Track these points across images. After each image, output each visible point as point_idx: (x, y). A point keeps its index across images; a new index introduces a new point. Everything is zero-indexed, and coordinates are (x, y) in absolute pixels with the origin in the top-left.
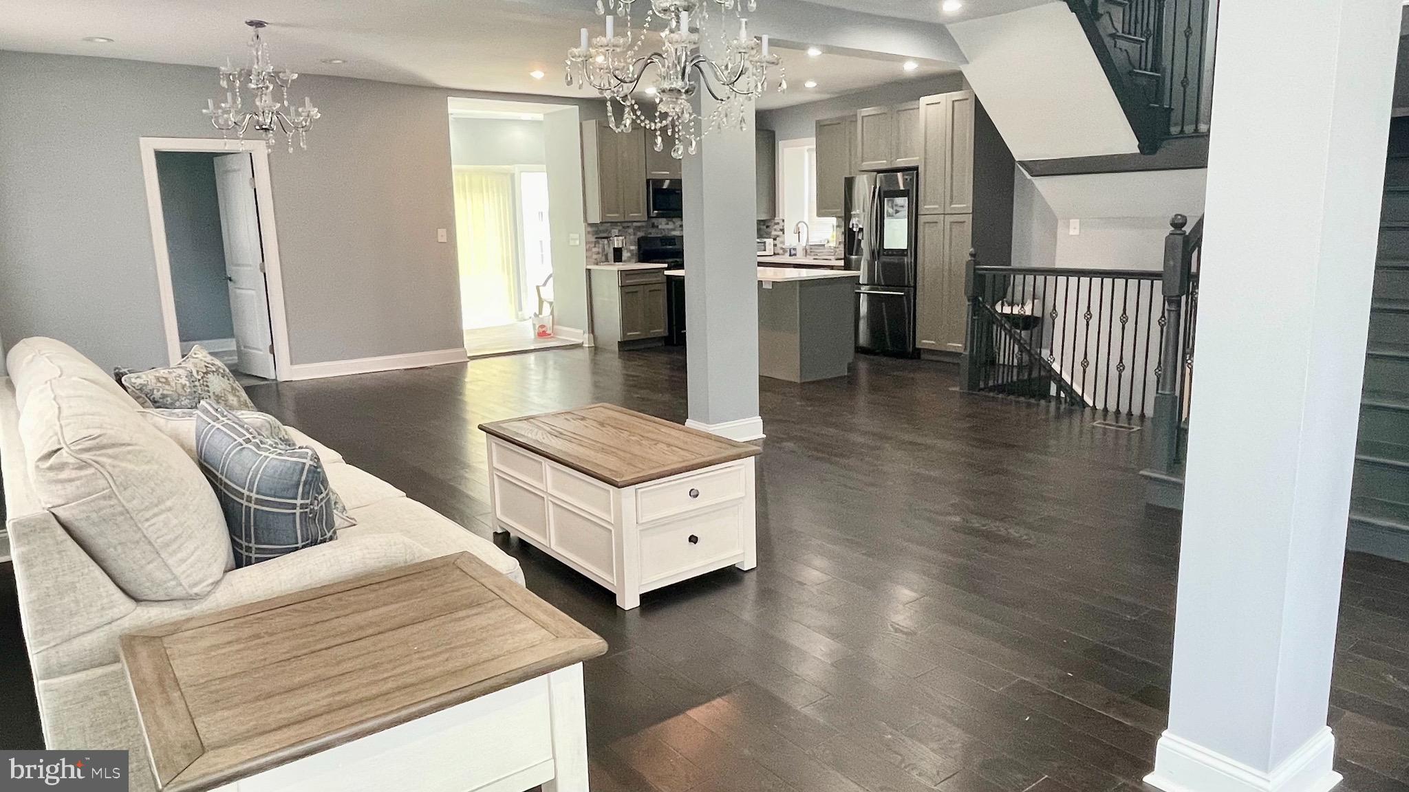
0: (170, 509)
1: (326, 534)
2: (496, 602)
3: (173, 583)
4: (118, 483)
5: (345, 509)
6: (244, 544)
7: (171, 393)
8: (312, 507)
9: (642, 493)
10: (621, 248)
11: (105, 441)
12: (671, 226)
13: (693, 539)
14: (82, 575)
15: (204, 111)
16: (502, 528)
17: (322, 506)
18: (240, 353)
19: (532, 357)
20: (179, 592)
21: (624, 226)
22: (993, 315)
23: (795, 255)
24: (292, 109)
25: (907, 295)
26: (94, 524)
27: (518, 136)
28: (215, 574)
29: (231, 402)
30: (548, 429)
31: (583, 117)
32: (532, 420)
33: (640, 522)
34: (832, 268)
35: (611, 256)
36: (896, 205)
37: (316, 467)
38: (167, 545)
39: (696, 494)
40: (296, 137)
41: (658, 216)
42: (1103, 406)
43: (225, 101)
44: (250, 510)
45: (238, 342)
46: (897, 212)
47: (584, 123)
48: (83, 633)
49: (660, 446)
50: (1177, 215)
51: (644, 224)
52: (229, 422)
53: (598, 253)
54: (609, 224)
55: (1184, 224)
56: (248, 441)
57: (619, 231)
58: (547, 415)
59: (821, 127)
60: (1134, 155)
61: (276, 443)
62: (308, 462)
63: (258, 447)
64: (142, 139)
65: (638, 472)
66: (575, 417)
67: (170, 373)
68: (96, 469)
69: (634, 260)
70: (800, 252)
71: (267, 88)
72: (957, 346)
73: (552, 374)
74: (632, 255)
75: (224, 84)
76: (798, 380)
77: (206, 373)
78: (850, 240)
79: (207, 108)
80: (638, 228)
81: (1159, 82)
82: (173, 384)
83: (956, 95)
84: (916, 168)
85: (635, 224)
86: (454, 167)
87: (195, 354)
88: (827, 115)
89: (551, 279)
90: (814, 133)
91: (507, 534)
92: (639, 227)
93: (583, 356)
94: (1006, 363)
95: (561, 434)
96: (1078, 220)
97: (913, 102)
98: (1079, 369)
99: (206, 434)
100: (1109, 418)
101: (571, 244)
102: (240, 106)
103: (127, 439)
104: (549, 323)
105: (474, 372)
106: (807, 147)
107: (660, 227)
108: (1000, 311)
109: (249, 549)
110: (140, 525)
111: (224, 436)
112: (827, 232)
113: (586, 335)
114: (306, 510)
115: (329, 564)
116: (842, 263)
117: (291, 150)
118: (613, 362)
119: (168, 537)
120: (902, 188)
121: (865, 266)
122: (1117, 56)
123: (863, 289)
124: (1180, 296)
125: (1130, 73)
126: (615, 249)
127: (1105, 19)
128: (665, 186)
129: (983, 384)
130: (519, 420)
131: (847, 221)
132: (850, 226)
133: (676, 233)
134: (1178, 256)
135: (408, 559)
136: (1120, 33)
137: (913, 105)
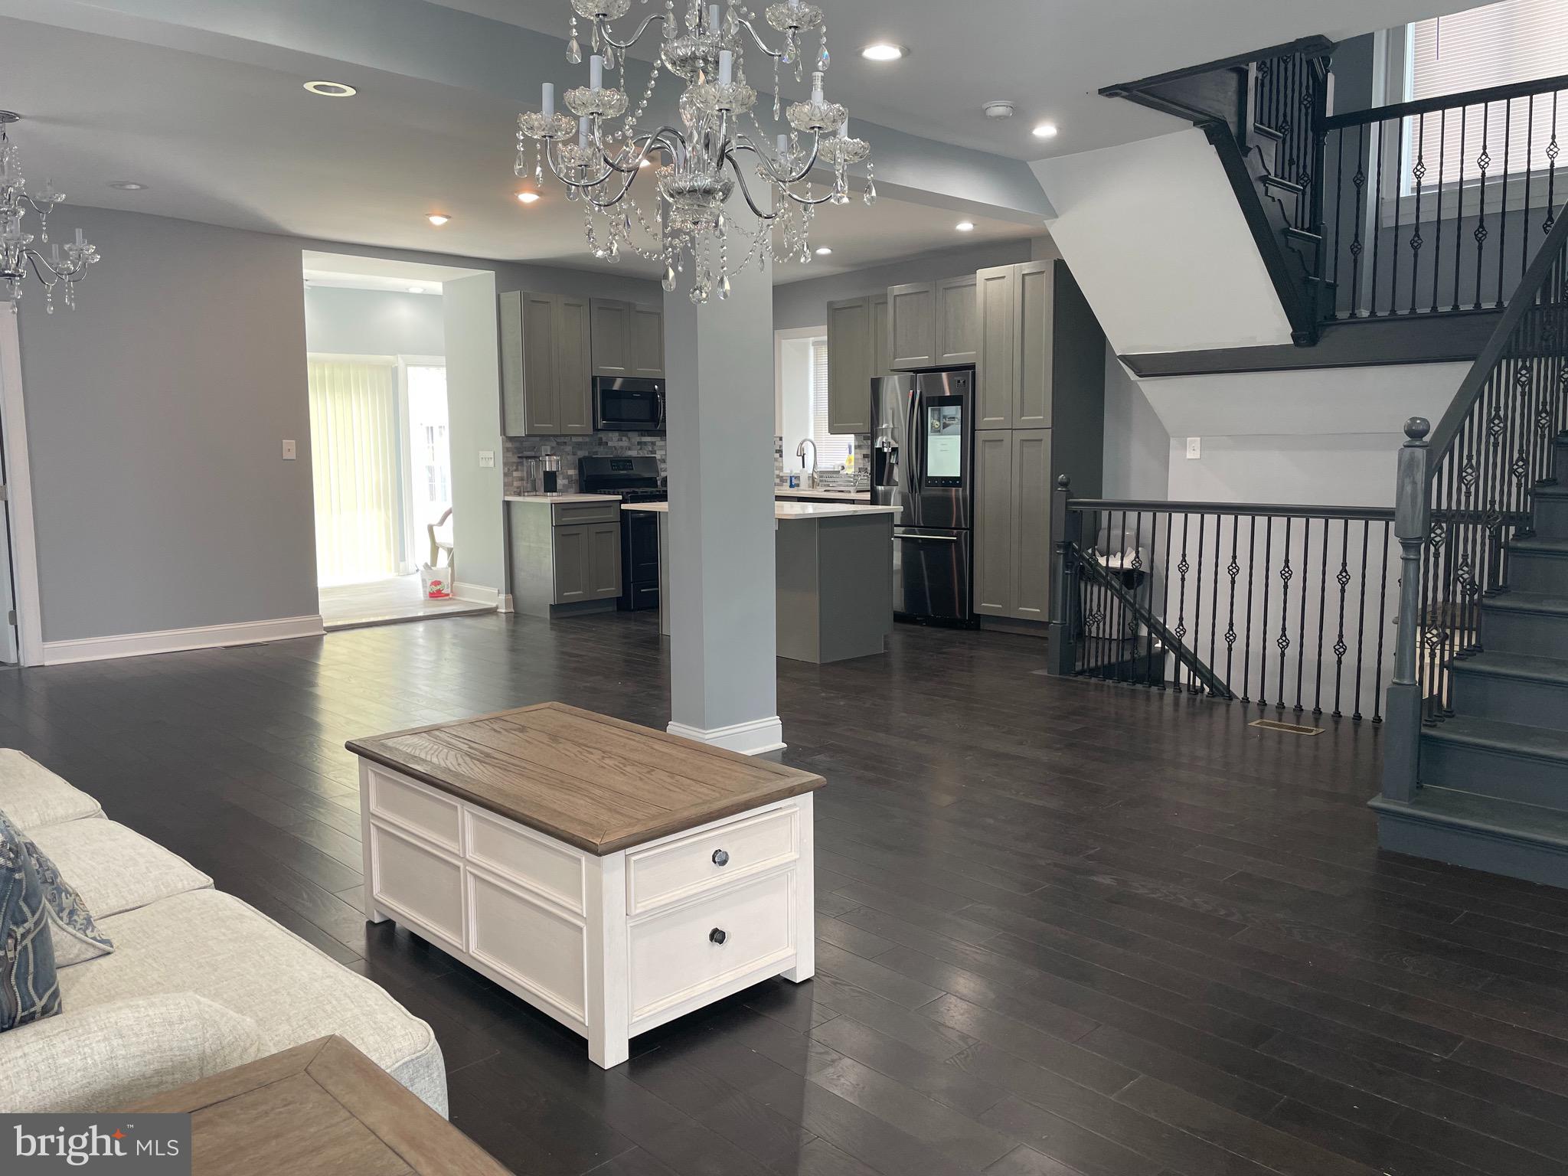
1: (33, 1003)
5: (91, 927)
9: (636, 861)
10: (554, 473)
12: (625, 443)
13: (718, 936)
16: (381, 915)
19: (420, 628)
21: (559, 441)
22: (1094, 569)
23: (798, 485)
24: (54, 247)
25: (958, 543)
27: (403, 314)
30: (465, 747)
31: (501, 287)
32: (437, 733)
33: (634, 912)
34: (852, 502)
35: (540, 484)
36: (945, 417)
39: (725, 857)
40: (59, 293)
41: (606, 429)
42: (1259, 698)
46: (945, 426)
47: (503, 295)
50: (1413, 419)
51: (587, 439)
53: (522, 479)
54: (538, 439)
55: (1426, 432)
57: (552, 448)
58: (461, 724)
59: (835, 312)
60: (1283, 348)
65: (630, 825)
66: (509, 726)
69: (573, 490)
70: (804, 482)
71: (16, 212)
72: (1033, 611)
73: (451, 652)
74: (571, 482)
76: (817, 660)
78: (879, 465)
80: (579, 446)
81: (1319, 246)
83: (1026, 267)
84: (972, 367)
85: (574, 439)
88: (841, 296)
89: (451, 517)
90: (826, 319)
92: (580, 444)
93: (495, 626)
94: (1101, 636)
95: (488, 755)
96: (1199, 439)
97: (967, 277)
98: (1221, 644)
101: (481, 465)
104: (446, 581)
105: (334, 651)
106: (812, 339)
107: (610, 444)
108: (1104, 564)
112: (842, 456)
113: (503, 597)
116: (867, 496)
118: (542, 634)
120: (948, 394)
121: (899, 499)
122: (1270, 209)
123: (899, 531)
124: (1421, 538)
125: (1286, 232)
126: (546, 473)
127: (1253, 155)
128: (616, 386)
129: (1079, 666)
130: (415, 732)
131: (873, 437)
132: (878, 445)
133: (633, 453)
134: (1420, 477)
135: (208, 1051)
136: (1272, 176)
137: (966, 280)
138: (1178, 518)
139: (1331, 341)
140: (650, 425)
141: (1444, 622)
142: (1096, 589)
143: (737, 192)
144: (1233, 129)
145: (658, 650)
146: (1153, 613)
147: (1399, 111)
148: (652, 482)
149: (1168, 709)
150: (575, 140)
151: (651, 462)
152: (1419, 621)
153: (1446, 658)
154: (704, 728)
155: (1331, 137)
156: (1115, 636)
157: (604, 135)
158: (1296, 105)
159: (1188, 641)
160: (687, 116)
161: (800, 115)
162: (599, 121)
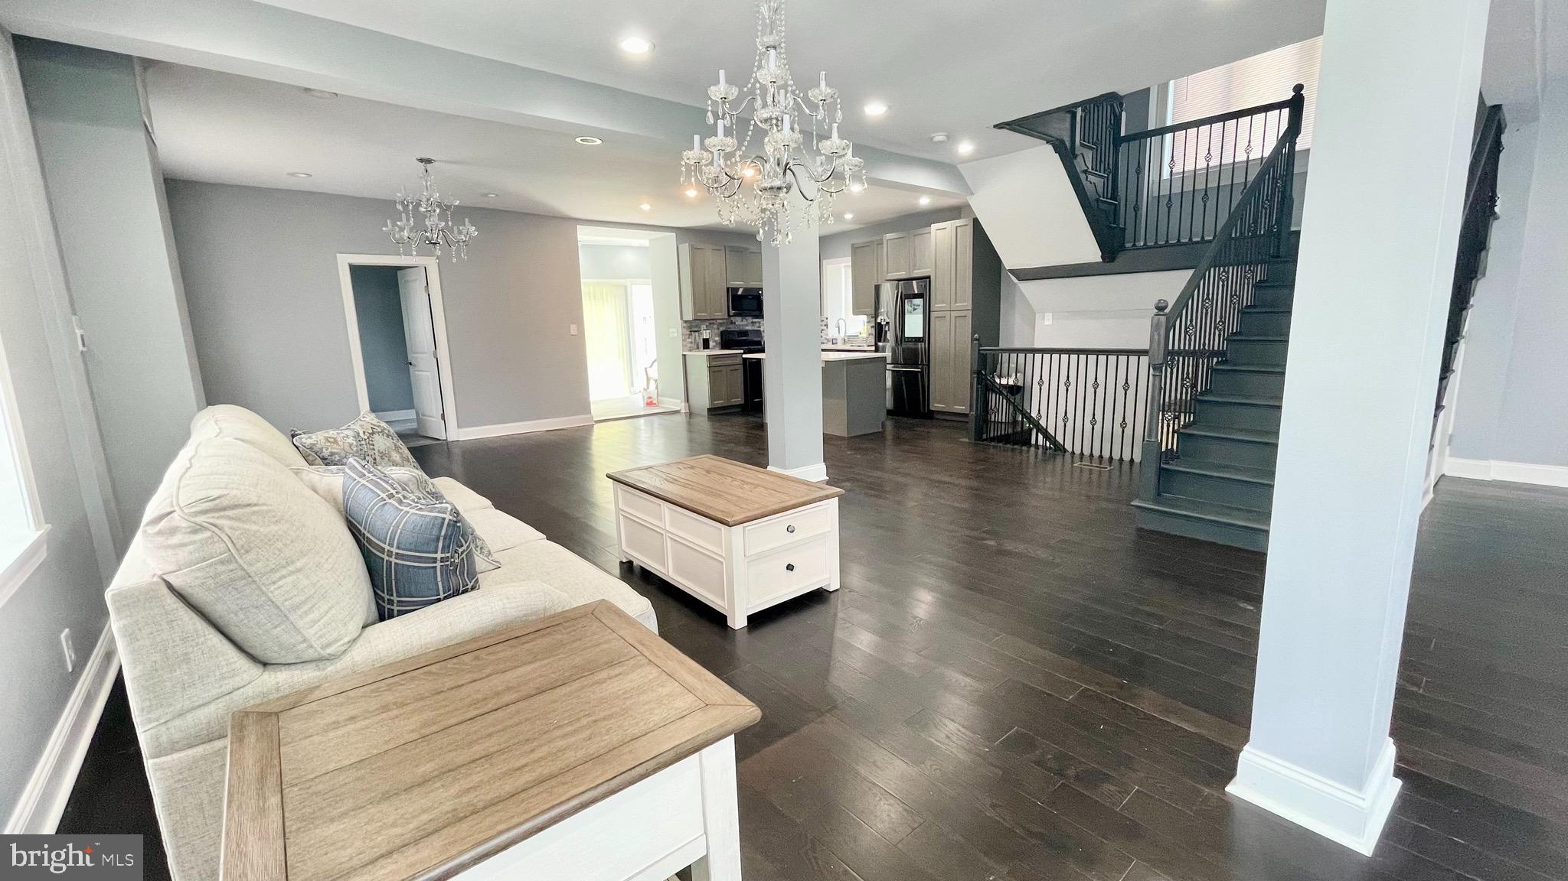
0: (299, 570)
1: (467, 585)
2: (639, 658)
3: (305, 645)
4: (238, 546)
5: (490, 554)
6: (386, 597)
7: (338, 451)
8: (452, 560)
9: (749, 530)
10: (708, 339)
11: (225, 502)
12: (745, 322)
13: (790, 567)
14: (197, 645)
15: (384, 229)
16: (627, 558)
17: (463, 558)
18: (419, 420)
19: (642, 420)
20: (310, 654)
21: (710, 322)
22: (993, 385)
23: (836, 343)
24: (455, 228)
25: (922, 373)
26: (208, 590)
27: (629, 258)
28: (351, 633)
29: (394, 458)
30: (664, 477)
31: (679, 242)
32: (650, 469)
33: (747, 555)
34: (865, 351)
35: (701, 345)
36: (914, 305)
37: (456, 522)
38: (298, 607)
39: (793, 529)
40: (458, 251)
41: (735, 315)
42: (1080, 451)
43: (401, 220)
44: (391, 565)
45: (417, 414)
46: (915, 309)
47: (680, 246)
48: (199, 706)
49: (759, 489)
50: (1160, 301)
51: (725, 321)
52: (374, 478)
53: (692, 343)
54: (699, 321)
55: (1166, 307)
56: (391, 496)
57: (707, 326)
58: (662, 465)
59: (855, 249)
60: (1096, 264)
61: (419, 498)
62: (448, 517)
63: (400, 502)
64: (338, 255)
65: (744, 512)
66: (685, 465)
67: (338, 434)
68: (213, 532)
69: (717, 348)
70: (840, 342)
71: (434, 211)
72: (961, 408)
73: (657, 432)
74: (717, 344)
75: (400, 207)
76: (846, 435)
77: (373, 433)
78: (879, 332)
79: (387, 226)
81: (1116, 208)
82: (341, 443)
83: (958, 222)
84: (929, 277)
85: (718, 321)
86: (582, 280)
87: (364, 417)
88: (859, 241)
89: (656, 363)
90: (850, 253)
91: (630, 563)
92: (721, 323)
93: (681, 419)
94: (997, 420)
95: (675, 480)
96: (1051, 314)
97: (926, 228)
98: (1060, 423)
99: (352, 490)
100: (1093, 461)
101: (671, 335)
102: (412, 224)
103: (254, 500)
104: (654, 397)
105: (598, 430)
106: (843, 265)
107: (737, 323)
108: (999, 382)
109: (390, 602)
110: (264, 589)
111: (368, 491)
112: (860, 327)
113: (683, 404)
114: (447, 563)
115: (469, 615)
116: (873, 348)
117: (454, 260)
118: (704, 423)
119: (297, 600)
120: (916, 292)
121: (890, 350)
122: (1088, 187)
123: (889, 367)
124: (1162, 364)
125: (1097, 200)
126: (703, 339)
127: (1080, 159)
128: (740, 293)
129: (984, 436)
130: (640, 469)
131: (876, 317)
132: (879, 321)
133: (749, 328)
134: (1163, 332)
135: (548, 607)
136: (1090, 170)
137: (926, 230)
138: (1038, 356)
139: (1122, 259)
140: (757, 313)
141: (1175, 409)
142: (994, 395)
143: (795, 188)
144: (1068, 144)
145: (763, 431)
146: (1024, 407)
147: (1161, 131)
148: (759, 343)
149: (1032, 458)
150: (711, 163)
151: (759, 333)
152: (1161, 409)
153: (1176, 428)
154: (786, 469)
155: (1123, 147)
156: (1004, 421)
157: (725, 160)
158: (1104, 129)
159: (1043, 423)
160: (769, 149)
161: (826, 146)
162: (722, 153)
